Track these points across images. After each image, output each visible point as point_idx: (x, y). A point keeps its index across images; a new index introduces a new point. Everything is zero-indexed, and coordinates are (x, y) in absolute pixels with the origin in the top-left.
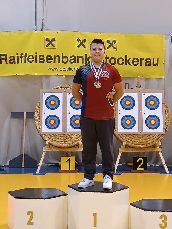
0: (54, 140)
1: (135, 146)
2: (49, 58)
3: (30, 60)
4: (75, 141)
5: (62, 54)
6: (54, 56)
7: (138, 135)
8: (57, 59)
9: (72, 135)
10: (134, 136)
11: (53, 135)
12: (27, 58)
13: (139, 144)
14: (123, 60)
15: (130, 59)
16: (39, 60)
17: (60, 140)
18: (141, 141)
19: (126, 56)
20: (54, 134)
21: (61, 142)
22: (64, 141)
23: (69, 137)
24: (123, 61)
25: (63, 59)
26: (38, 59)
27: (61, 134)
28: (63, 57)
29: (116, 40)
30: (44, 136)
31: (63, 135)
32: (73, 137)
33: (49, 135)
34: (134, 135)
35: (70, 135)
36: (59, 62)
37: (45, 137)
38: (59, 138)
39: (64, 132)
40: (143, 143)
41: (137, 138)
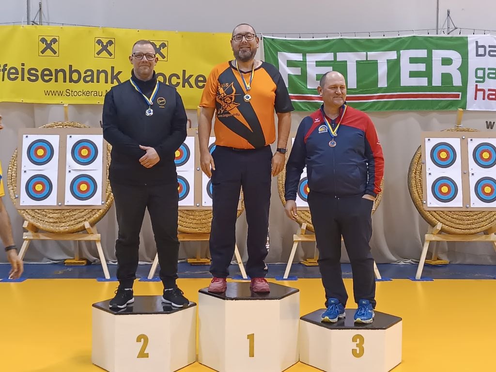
0: (41, 220)
1: (188, 230)
2: (46, 72)
3: (12, 76)
4: (80, 222)
5: (71, 66)
6: (56, 70)
7: (193, 211)
8: (61, 75)
9: (73, 210)
10: (186, 212)
11: (39, 210)
12: (6, 72)
13: (195, 226)
14: (179, 79)
15: (191, 76)
16: (29, 76)
17: (51, 220)
18: (199, 222)
19: (184, 71)
20: (42, 209)
21: (54, 223)
22: (60, 222)
23: (68, 214)
24: (178, 81)
25: (71, 75)
26: (26, 75)
27: (54, 210)
28: (71, 72)
29: (166, 43)
30: (22, 212)
31: (57, 212)
32: (75, 214)
33: (33, 210)
34: (187, 210)
35: (70, 211)
36: (65, 81)
37: (24, 214)
38: (51, 216)
39: (60, 205)
40: (201, 226)
41: (192, 217)
